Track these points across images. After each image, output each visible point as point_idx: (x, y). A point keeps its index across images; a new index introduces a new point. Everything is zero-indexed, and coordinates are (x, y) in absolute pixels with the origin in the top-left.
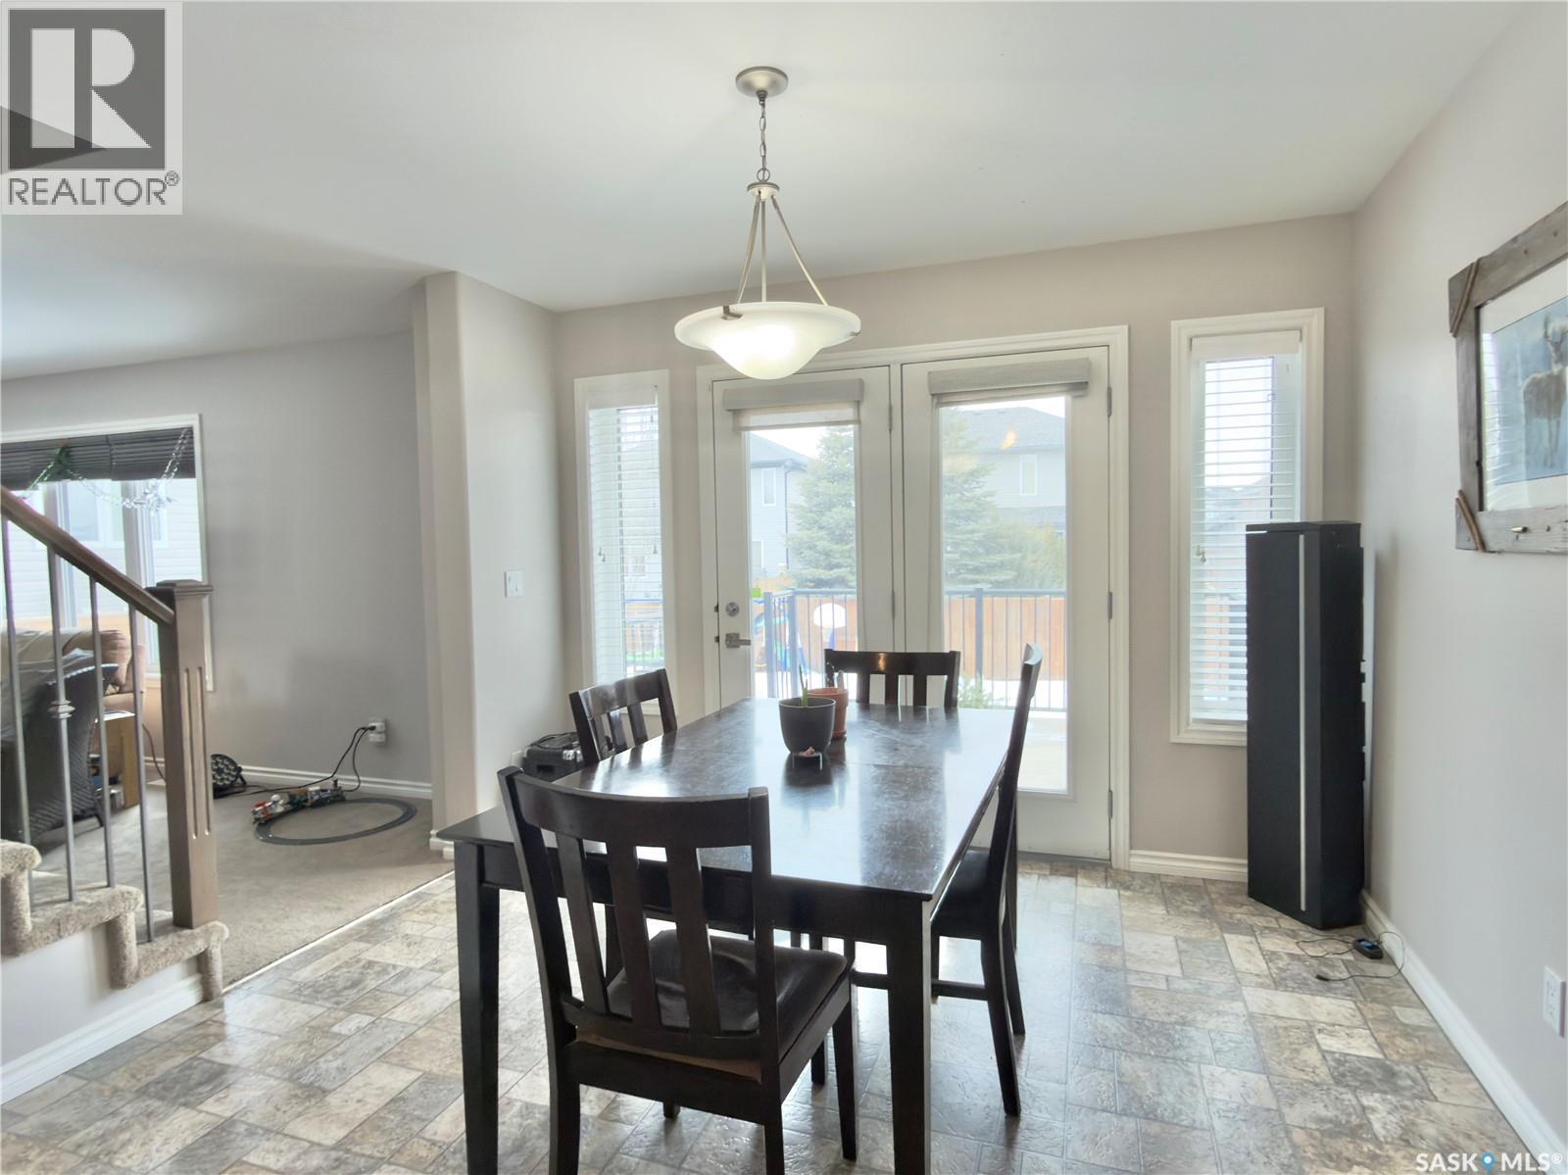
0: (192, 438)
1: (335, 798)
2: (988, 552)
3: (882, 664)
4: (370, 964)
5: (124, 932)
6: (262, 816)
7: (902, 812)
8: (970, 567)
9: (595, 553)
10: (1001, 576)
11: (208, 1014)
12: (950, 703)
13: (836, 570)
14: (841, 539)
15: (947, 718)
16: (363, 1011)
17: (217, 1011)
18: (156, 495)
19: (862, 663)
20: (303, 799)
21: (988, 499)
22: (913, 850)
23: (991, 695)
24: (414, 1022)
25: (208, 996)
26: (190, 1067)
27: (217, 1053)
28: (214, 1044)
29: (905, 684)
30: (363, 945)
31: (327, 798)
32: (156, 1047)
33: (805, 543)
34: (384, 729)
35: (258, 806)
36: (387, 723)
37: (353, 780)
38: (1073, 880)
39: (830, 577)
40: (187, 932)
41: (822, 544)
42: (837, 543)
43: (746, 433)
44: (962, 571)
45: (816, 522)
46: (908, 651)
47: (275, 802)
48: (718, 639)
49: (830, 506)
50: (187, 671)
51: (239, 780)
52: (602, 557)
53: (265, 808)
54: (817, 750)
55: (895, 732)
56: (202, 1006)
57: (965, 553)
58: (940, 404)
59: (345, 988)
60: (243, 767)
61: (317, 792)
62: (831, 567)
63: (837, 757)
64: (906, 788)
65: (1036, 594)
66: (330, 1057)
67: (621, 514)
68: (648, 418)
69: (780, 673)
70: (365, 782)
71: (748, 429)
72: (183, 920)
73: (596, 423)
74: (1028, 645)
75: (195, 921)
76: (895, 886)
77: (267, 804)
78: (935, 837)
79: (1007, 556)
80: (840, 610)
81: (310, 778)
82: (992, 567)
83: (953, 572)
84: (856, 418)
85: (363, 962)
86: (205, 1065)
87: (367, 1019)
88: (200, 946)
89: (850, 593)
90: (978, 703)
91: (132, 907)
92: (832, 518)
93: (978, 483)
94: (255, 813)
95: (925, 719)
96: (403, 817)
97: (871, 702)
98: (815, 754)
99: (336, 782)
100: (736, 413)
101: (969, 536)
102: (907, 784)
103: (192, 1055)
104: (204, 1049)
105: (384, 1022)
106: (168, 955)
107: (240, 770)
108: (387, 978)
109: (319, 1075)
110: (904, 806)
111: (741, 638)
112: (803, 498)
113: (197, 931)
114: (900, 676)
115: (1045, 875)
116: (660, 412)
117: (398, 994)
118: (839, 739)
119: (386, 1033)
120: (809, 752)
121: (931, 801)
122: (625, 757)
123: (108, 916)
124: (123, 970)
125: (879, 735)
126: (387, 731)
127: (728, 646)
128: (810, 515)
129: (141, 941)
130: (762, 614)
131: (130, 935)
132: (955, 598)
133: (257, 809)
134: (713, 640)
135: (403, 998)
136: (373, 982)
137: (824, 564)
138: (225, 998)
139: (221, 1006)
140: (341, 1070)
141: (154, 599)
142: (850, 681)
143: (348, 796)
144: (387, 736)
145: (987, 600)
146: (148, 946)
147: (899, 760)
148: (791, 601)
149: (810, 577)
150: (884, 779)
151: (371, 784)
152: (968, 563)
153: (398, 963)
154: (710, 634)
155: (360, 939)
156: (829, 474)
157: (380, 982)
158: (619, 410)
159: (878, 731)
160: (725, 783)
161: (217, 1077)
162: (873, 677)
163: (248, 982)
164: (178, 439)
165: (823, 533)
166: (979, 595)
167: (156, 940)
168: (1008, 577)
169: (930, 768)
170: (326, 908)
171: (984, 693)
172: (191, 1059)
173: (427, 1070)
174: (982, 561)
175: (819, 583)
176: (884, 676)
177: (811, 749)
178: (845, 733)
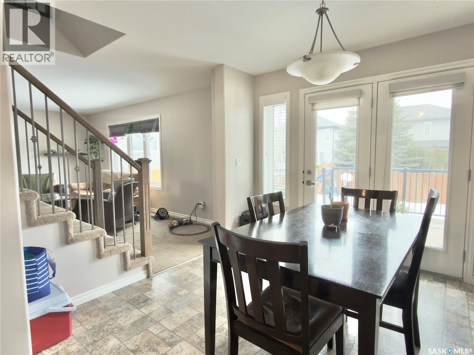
0: (158, 121)
1: (190, 223)
2: (409, 156)
3: (364, 194)
4: (191, 274)
5: (127, 256)
6: (171, 226)
7: (369, 254)
8: (401, 162)
9: (264, 153)
10: (414, 165)
11: (148, 282)
12: (392, 210)
13: (350, 162)
14: (351, 152)
15: (391, 216)
16: (186, 289)
17: (150, 281)
18: (150, 137)
19: (356, 193)
20: (182, 222)
21: (410, 137)
22: (373, 273)
23: (408, 208)
24: (200, 295)
25: (148, 277)
26: (140, 297)
27: (148, 294)
28: (147, 291)
29: (373, 202)
30: (190, 268)
31: (188, 223)
32: (134, 289)
33: (339, 153)
34: (203, 204)
35: (170, 223)
36: (204, 202)
37: (195, 218)
38: (444, 284)
39: (347, 164)
40: (144, 258)
41: (345, 153)
42: (351, 153)
43: (316, 111)
44: (398, 163)
45: (343, 146)
46: (375, 190)
47: (174, 223)
48: (303, 182)
49: (349, 140)
50: (145, 184)
51: (167, 215)
52: (266, 154)
53: (172, 224)
54: (335, 225)
55: (368, 220)
56: (147, 279)
57: (399, 157)
58: (394, 96)
59: (183, 281)
60: (169, 212)
61: (185, 221)
62: (348, 161)
63: (344, 228)
64: (372, 244)
65: (430, 172)
66: (175, 302)
67: (273, 141)
68: (283, 108)
69: (327, 195)
70: (198, 219)
71: (317, 110)
72: (143, 254)
73: (266, 111)
74: (431, 190)
75: (146, 255)
76: (363, 289)
77: (173, 223)
78: (384, 268)
79: (417, 158)
80: (350, 175)
81: (184, 216)
82: (410, 162)
83: (394, 163)
84: (358, 104)
85: (189, 273)
86: (144, 297)
87: (187, 292)
88: (146, 262)
89: (353, 169)
90: (403, 211)
91: (129, 249)
92: (349, 144)
93: (406, 131)
94: (169, 225)
95: (381, 216)
96: (207, 230)
97: (359, 208)
98: (334, 226)
99: (190, 218)
100: (313, 104)
101: (401, 150)
102: (372, 243)
103: (141, 293)
104: (145, 292)
105: (192, 293)
106: (138, 263)
107: (168, 213)
108: (195, 279)
109: (172, 307)
110: (370, 252)
111: (312, 182)
112: (339, 138)
113: (146, 258)
114: (371, 199)
115: (431, 281)
116: (287, 106)
117: (197, 285)
118: (345, 221)
119: (192, 297)
120: (332, 225)
121: (382, 251)
122: (266, 220)
123: (123, 251)
124: (127, 266)
125: (361, 221)
126: (204, 205)
127: (307, 185)
128: (341, 143)
129: (132, 258)
130: (321, 175)
131: (128, 257)
132: (395, 172)
133: (170, 224)
134: (302, 182)
135: (198, 287)
136: (191, 280)
137: (345, 160)
138: (153, 278)
139: (151, 280)
140: (178, 306)
141: (137, 164)
142: (350, 200)
143: (194, 223)
144: (204, 206)
145: (408, 173)
146: (134, 260)
147: (369, 232)
148: (332, 171)
149: (340, 164)
150: (362, 239)
151: (200, 220)
152: (400, 160)
153: (199, 275)
154: (301, 180)
155: (190, 266)
156: (349, 130)
157: (193, 280)
158: (274, 106)
159: (360, 219)
160: (298, 234)
161: (146, 301)
162: (360, 199)
163: (159, 274)
164: (155, 121)
165: (346, 149)
166: (405, 172)
167: (136, 259)
168: (416, 166)
169: (383, 236)
170: (182, 255)
171: (405, 207)
172: (141, 294)
173: (201, 312)
174: (407, 159)
175: (344, 166)
176: (365, 198)
177: (333, 224)
178: (347, 219)
